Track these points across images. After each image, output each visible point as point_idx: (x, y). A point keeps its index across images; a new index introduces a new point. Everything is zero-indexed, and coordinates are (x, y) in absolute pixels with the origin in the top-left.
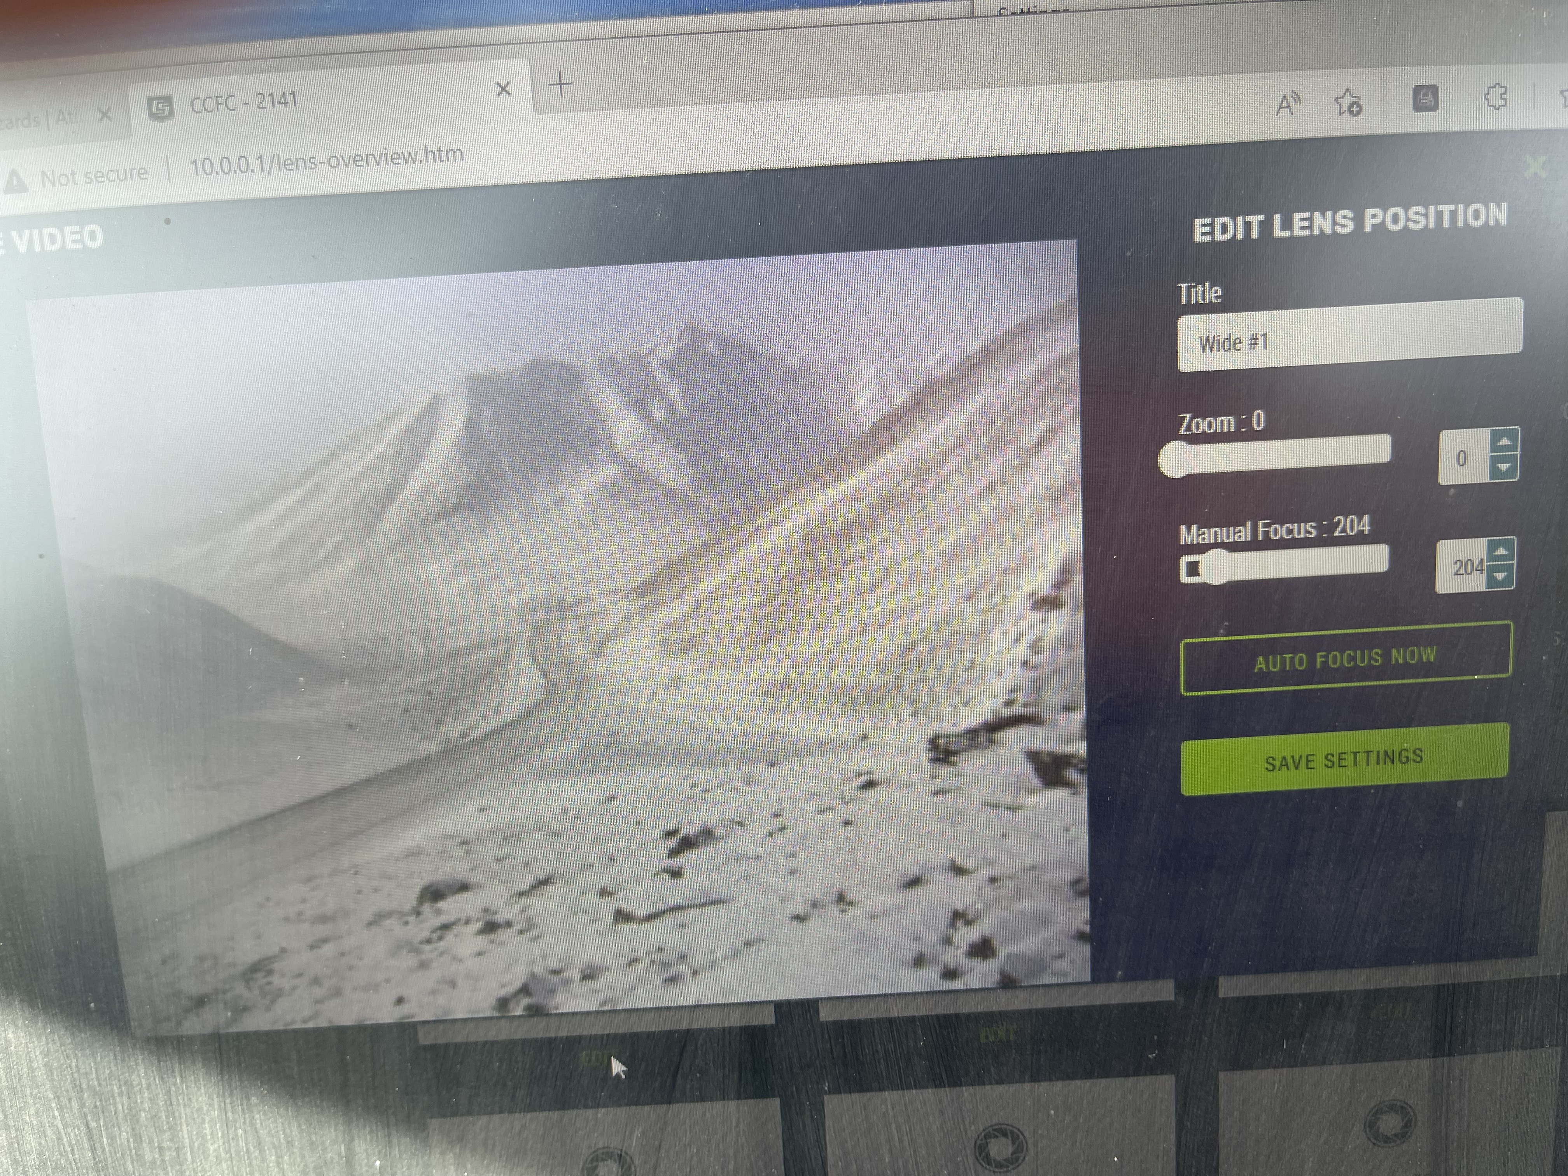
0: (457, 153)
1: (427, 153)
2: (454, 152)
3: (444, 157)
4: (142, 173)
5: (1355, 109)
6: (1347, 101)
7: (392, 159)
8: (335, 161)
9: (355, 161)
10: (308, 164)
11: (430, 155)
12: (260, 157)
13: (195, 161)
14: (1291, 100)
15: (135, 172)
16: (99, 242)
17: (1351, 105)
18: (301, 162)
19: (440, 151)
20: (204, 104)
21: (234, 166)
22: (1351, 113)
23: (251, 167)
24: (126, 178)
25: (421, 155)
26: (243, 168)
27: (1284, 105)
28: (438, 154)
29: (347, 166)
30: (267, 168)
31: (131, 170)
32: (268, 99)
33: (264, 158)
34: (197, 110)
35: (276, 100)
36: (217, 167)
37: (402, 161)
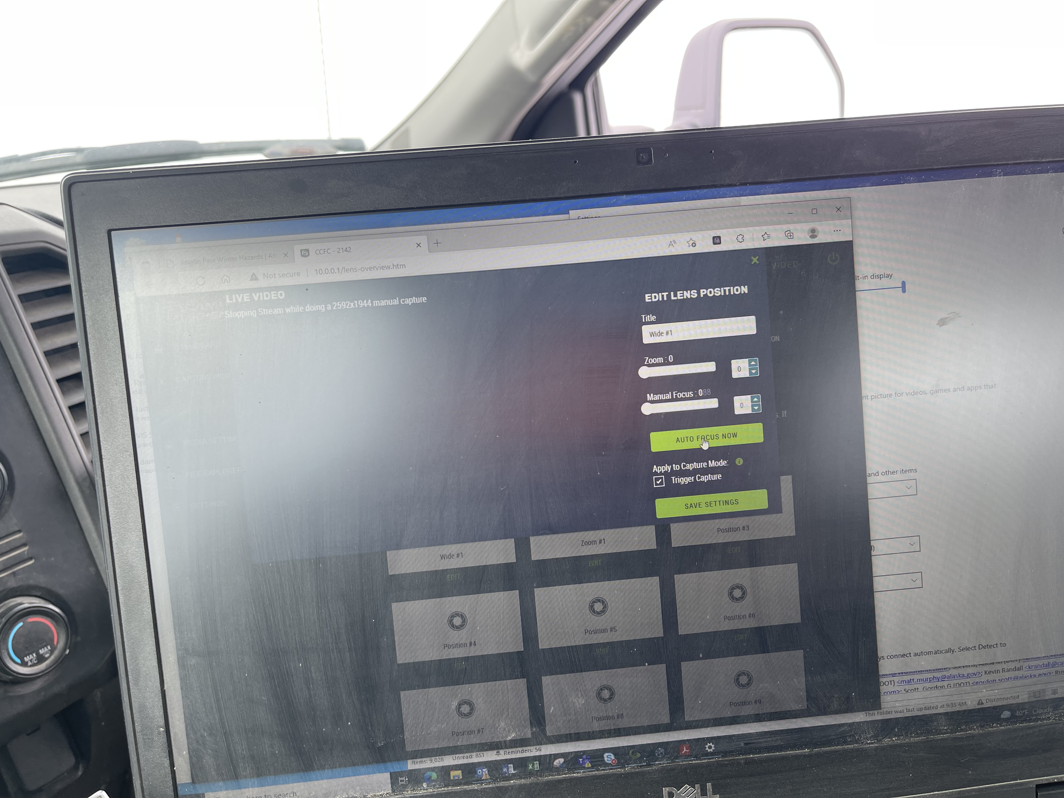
0: (404, 266)
1: (393, 266)
2: (403, 265)
3: (399, 267)
4: (298, 274)
5: (694, 245)
6: (691, 242)
7: (382, 268)
8: (362, 269)
9: (370, 269)
10: (354, 270)
11: (395, 266)
12: (338, 268)
13: (316, 270)
14: (673, 243)
15: (296, 274)
16: (283, 297)
17: (693, 244)
18: (352, 270)
19: (398, 265)
20: (320, 252)
21: (330, 272)
22: (693, 246)
23: (335, 271)
24: (293, 276)
25: (392, 267)
26: (333, 272)
27: (671, 244)
28: (397, 266)
29: (367, 270)
30: (340, 272)
31: (295, 273)
32: (341, 250)
33: (339, 269)
34: (317, 253)
35: (344, 250)
36: (324, 272)
37: (385, 269)
